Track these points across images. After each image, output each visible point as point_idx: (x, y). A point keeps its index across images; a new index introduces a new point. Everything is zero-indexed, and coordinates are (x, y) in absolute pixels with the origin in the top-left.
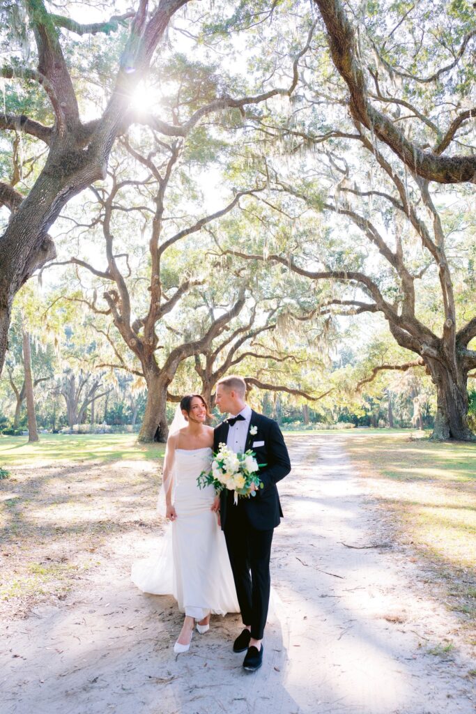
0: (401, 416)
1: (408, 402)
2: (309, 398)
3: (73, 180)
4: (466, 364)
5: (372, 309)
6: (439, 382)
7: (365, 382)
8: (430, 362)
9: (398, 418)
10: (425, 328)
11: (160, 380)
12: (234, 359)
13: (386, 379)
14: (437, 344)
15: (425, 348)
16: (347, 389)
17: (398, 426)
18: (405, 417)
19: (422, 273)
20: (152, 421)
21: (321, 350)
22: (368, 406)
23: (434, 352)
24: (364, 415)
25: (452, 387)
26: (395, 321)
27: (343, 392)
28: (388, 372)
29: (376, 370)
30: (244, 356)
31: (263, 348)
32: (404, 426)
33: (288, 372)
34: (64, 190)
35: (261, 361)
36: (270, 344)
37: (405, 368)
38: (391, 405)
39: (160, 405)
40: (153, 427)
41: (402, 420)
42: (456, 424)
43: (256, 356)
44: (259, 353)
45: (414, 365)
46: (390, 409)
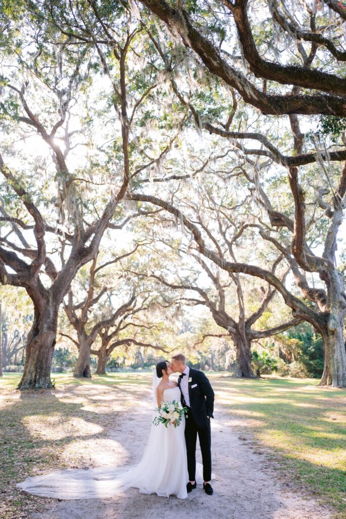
0: (219, 363)
1: (223, 354)
2: (164, 351)
3: (83, 261)
4: (250, 337)
5: (203, 303)
6: (237, 345)
7: (198, 343)
8: (233, 335)
9: (218, 365)
10: (230, 317)
11: (87, 341)
12: (122, 326)
13: (210, 341)
14: (236, 326)
15: (230, 328)
16: (188, 347)
17: (217, 369)
18: (221, 364)
19: (230, 284)
20: (82, 365)
21: (173, 323)
22: (199, 357)
23: (234, 330)
24: (197, 363)
25: (243, 349)
26: (215, 313)
27: (185, 349)
28: (211, 338)
29: (204, 337)
30: (127, 325)
31: (138, 320)
32: (221, 369)
33: (152, 335)
34: (79, 265)
35: (137, 328)
36: (143, 318)
37: (220, 336)
38: (213, 356)
39: (87, 356)
40: (83, 368)
41: (219, 366)
42: (245, 368)
43: (134, 325)
44: (136, 323)
45: (225, 335)
46: (212, 359)
